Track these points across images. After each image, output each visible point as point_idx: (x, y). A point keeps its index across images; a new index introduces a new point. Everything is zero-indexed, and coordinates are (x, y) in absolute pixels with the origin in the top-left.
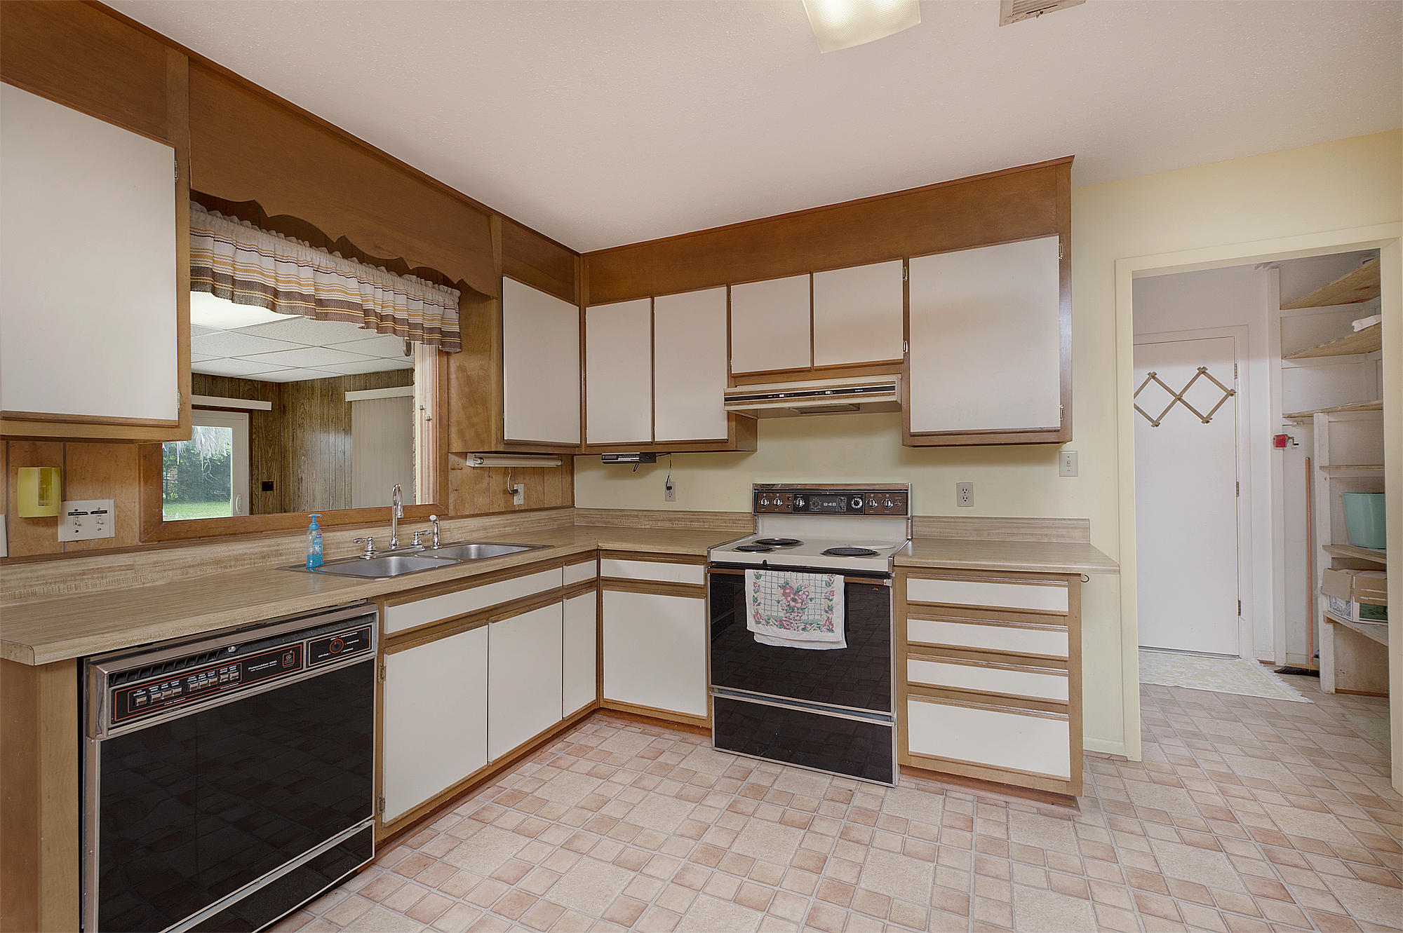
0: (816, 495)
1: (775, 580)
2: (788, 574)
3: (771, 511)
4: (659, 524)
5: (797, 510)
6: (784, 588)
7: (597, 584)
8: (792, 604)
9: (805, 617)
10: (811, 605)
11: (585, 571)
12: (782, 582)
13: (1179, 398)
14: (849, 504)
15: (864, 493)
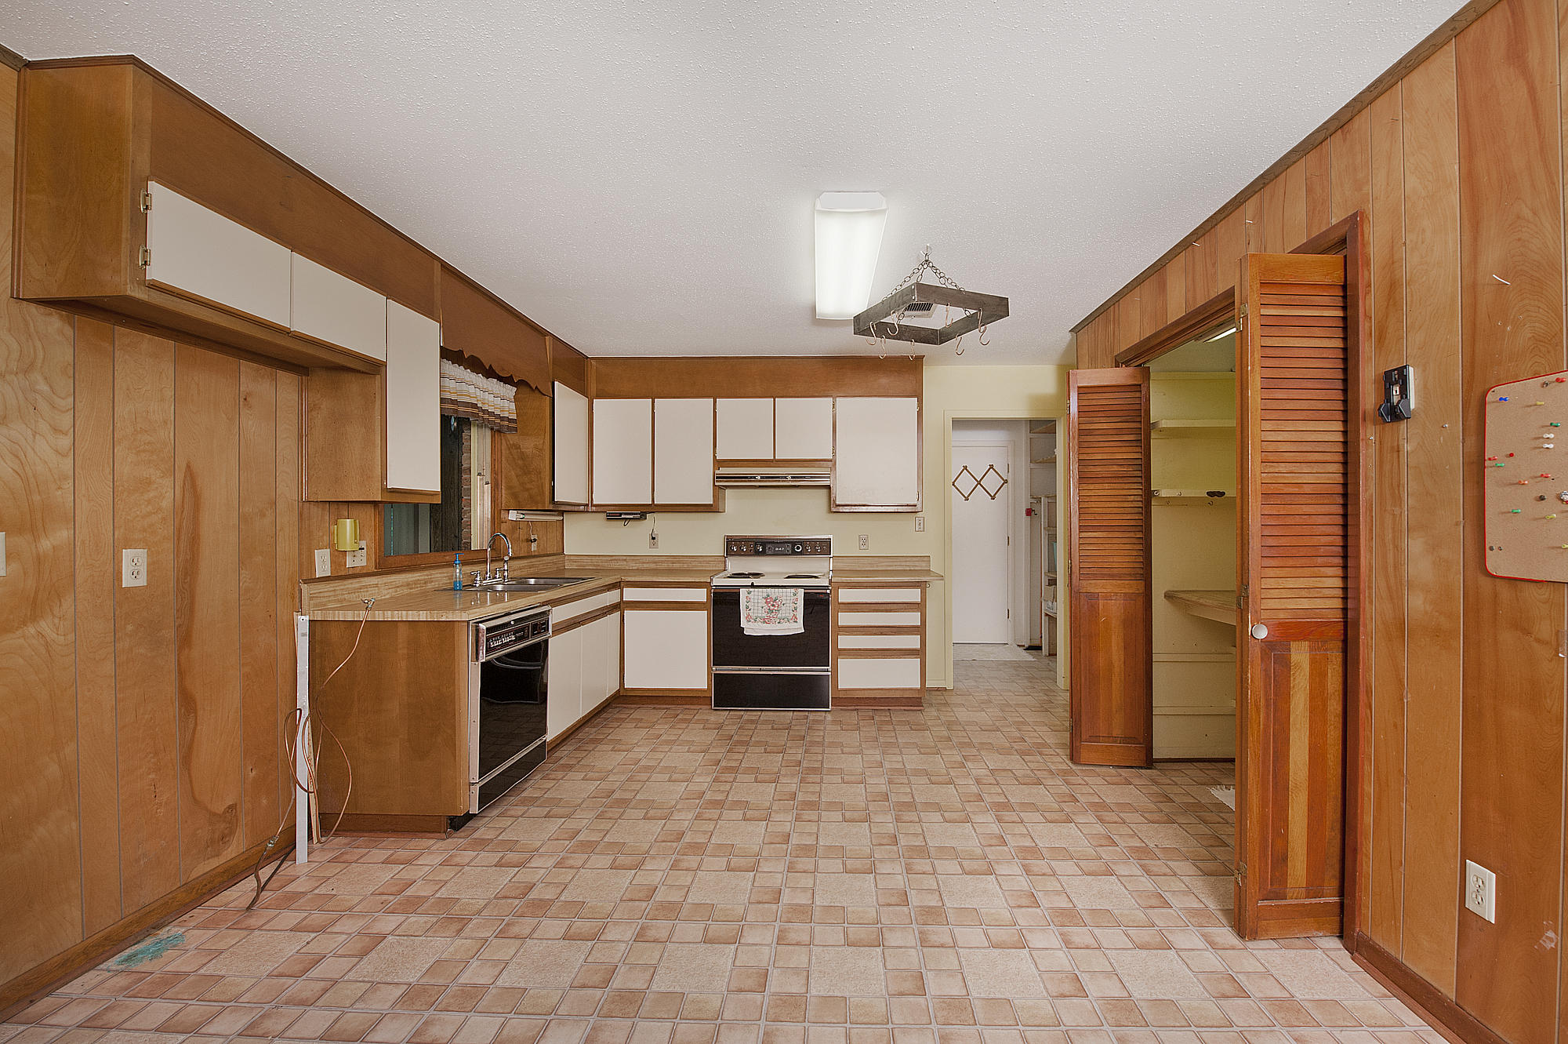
0: (770, 543)
1: (760, 594)
2: (769, 590)
3: (740, 553)
4: (645, 565)
5: (757, 553)
6: (766, 599)
7: (619, 607)
8: (772, 608)
9: (779, 615)
10: (783, 608)
11: (612, 597)
12: (765, 595)
13: (979, 483)
14: (793, 549)
15: (802, 542)
